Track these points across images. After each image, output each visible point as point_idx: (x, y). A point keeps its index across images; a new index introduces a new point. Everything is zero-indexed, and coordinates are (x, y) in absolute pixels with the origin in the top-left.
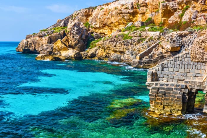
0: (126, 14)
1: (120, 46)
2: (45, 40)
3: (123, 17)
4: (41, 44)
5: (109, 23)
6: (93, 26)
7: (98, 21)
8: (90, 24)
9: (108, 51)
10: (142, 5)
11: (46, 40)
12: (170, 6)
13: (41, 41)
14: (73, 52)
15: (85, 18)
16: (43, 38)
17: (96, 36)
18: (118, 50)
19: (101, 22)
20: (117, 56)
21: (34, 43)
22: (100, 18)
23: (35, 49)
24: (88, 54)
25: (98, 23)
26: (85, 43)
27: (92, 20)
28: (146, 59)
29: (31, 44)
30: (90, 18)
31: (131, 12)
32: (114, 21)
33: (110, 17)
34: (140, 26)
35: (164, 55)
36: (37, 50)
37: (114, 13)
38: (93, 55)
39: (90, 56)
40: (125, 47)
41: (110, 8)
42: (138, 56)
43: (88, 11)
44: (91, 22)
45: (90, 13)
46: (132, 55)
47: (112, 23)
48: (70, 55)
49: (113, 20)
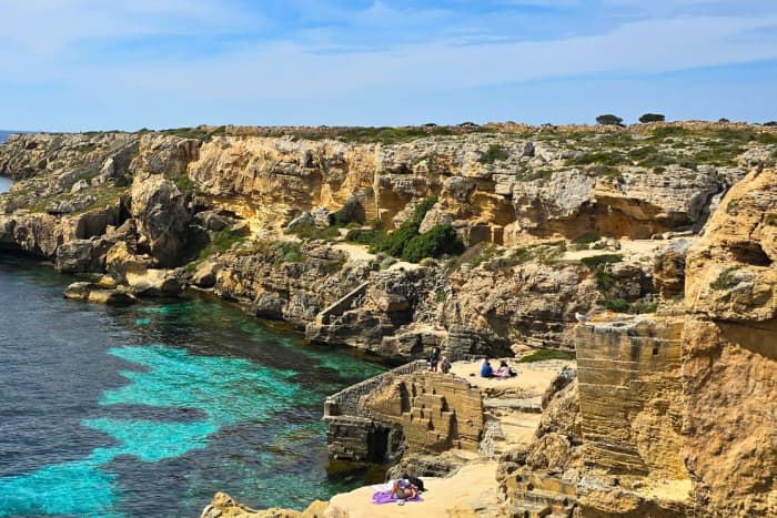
0: (293, 178)
1: (278, 277)
2: (67, 226)
3: (285, 183)
4: (56, 234)
5: (247, 190)
6: (202, 188)
7: (216, 179)
8: (193, 183)
9: (249, 283)
10: (333, 162)
11: (72, 225)
12: (396, 186)
13: (57, 226)
14: (159, 276)
15: (178, 164)
16: (64, 219)
17: (212, 221)
18: (274, 286)
19: (225, 182)
20: (272, 301)
21: (34, 231)
22: (222, 172)
23: (37, 247)
24: (195, 277)
25: (217, 183)
26: (182, 241)
27: (199, 172)
28: (337, 323)
29: (23, 230)
30: (193, 166)
31: (307, 173)
32: (262, 190)
33: (251, 176)
34: (328, 224)
35: (375, 317)
36: (43, 249)
37: (262, 167)
38: (209, 281)
39: (198, 282)
40: (292, 280)
41: (250, 149)
42: (320, 316)
43: (187, 146)
44: (197, 178)
45: (193, 152)
46: (307, 306)
47: (257, 192)
48: (151, 284)
49: (259, 184)
